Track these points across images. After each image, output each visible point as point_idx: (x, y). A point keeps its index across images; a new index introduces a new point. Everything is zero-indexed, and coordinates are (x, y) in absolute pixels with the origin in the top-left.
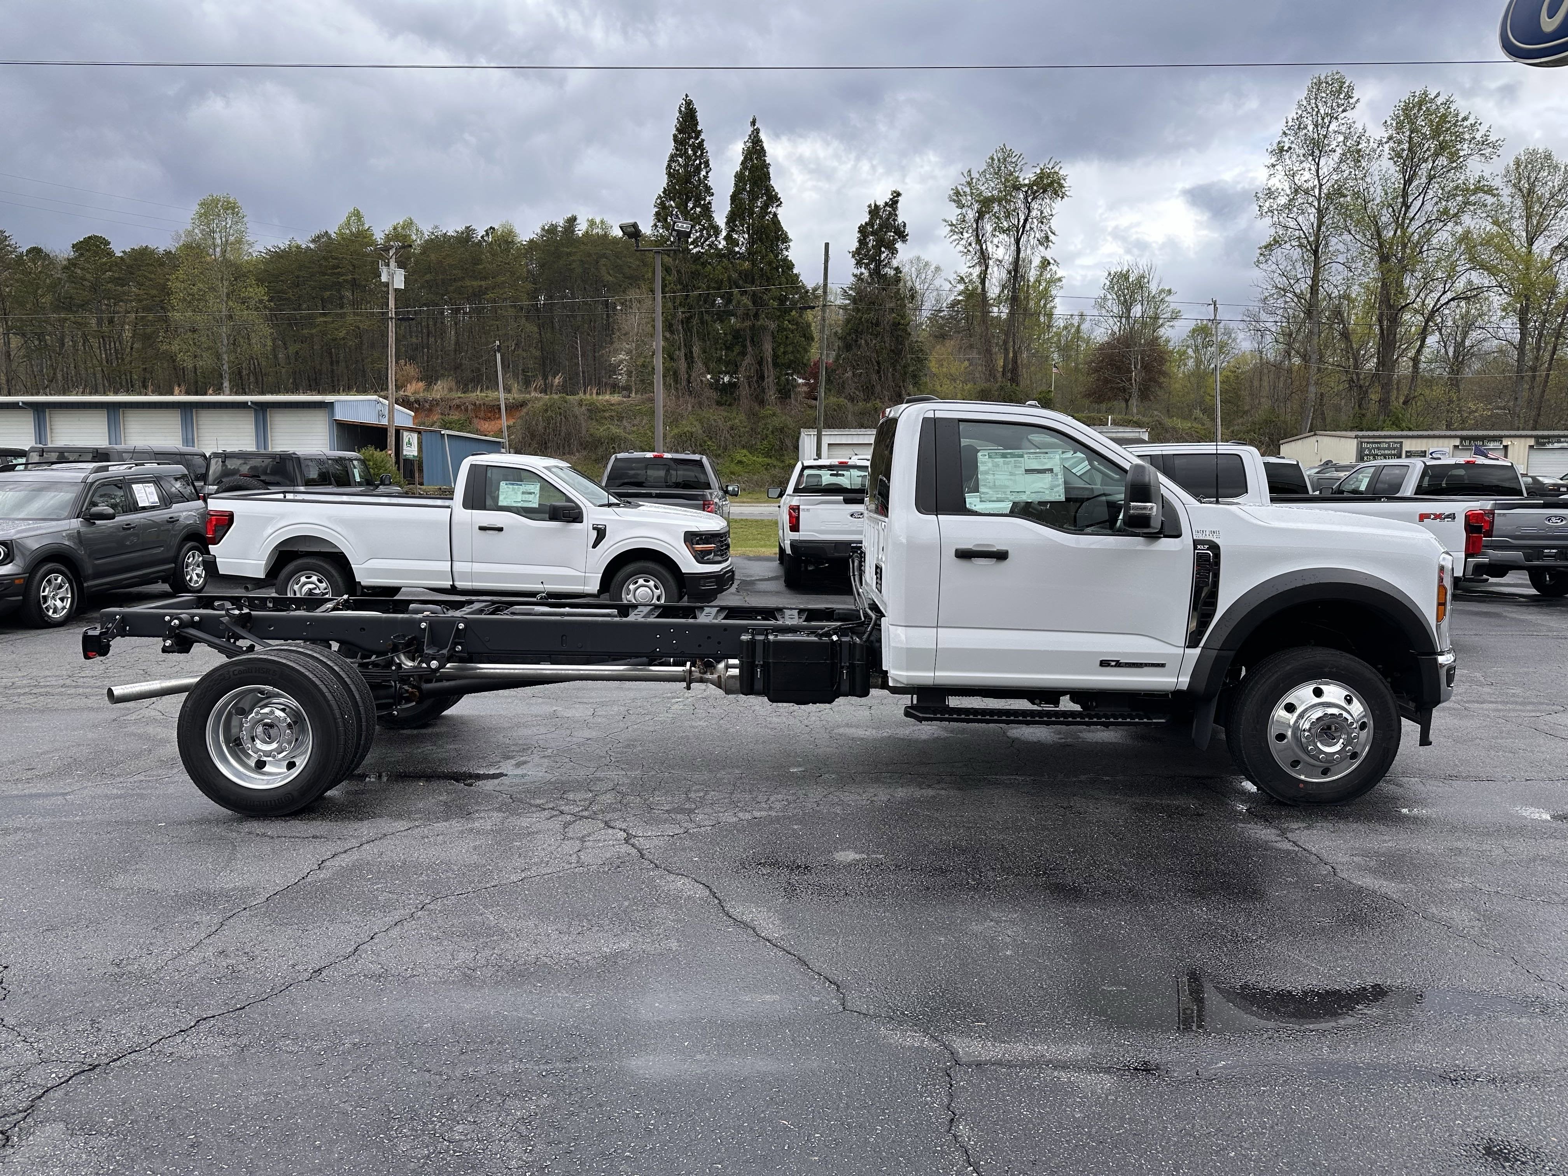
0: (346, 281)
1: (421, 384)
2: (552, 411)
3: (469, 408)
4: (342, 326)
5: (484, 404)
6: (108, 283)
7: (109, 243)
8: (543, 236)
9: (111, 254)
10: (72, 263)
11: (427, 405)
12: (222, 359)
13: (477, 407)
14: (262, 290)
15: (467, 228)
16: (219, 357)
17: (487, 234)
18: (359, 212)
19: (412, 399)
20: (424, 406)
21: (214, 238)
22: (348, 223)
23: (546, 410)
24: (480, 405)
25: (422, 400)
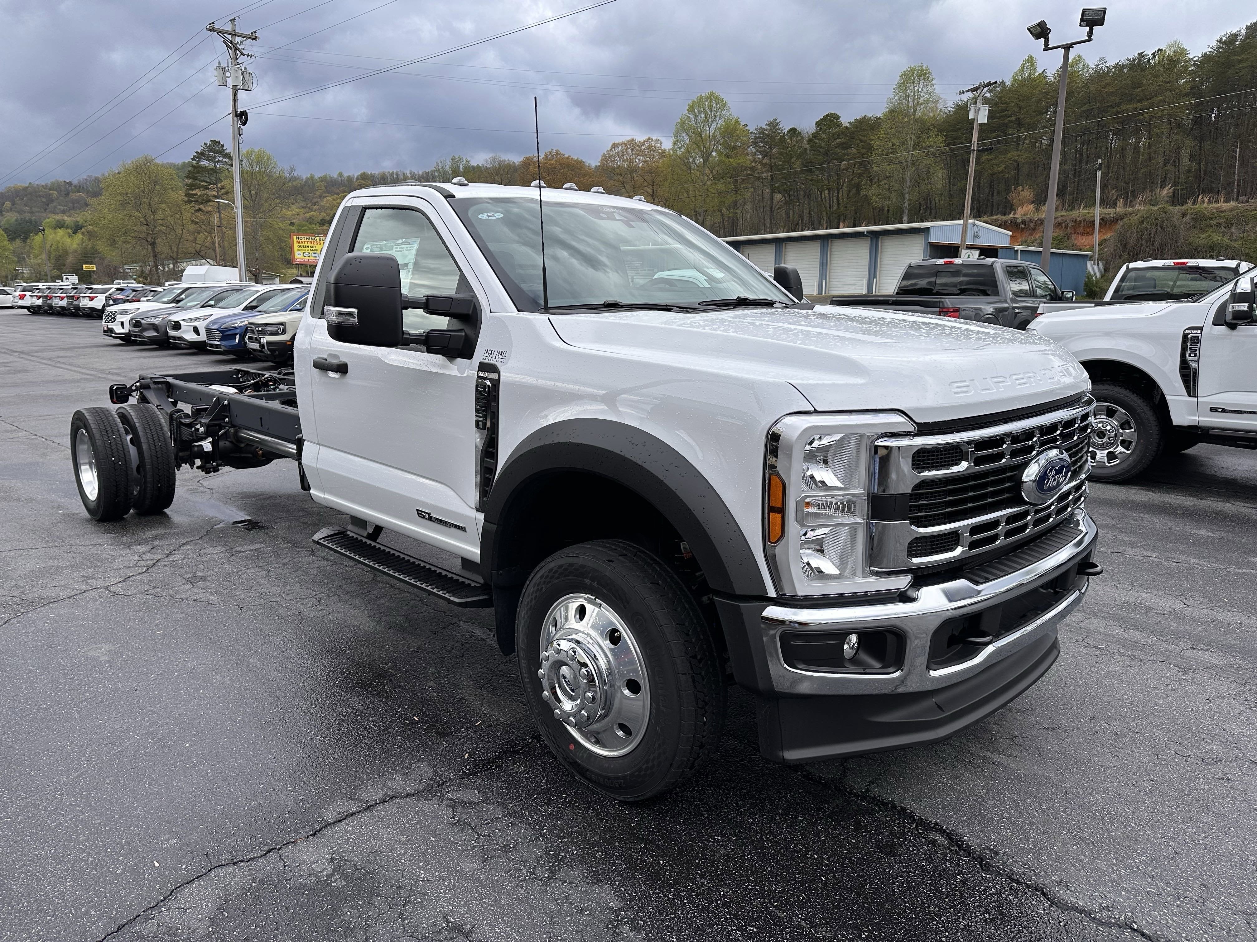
0: (1011, 121)
1: (1031, 207)
2: (1148, 223)
3: (1070, 225)
4: (1002, 162)
5: (1084, 220)
6: (836, 147)
7: (839, 117)
8: (1218, 48)
9: (839, 125)
10: (815, 136)
11: (1032, 225)
12: (904, 198)
13: (1077, 223)
14: (940, 139)
15: (1140, 54)
16: (902, 196)
17: (1154, 56)
18: (1032, 58)
19: (1019, 220)
20: (1029, 226)
21: (908, 101)
22: (1022, 70)
23: (1142, 223)
24: (1080, 221)
25: (1027, 220)
